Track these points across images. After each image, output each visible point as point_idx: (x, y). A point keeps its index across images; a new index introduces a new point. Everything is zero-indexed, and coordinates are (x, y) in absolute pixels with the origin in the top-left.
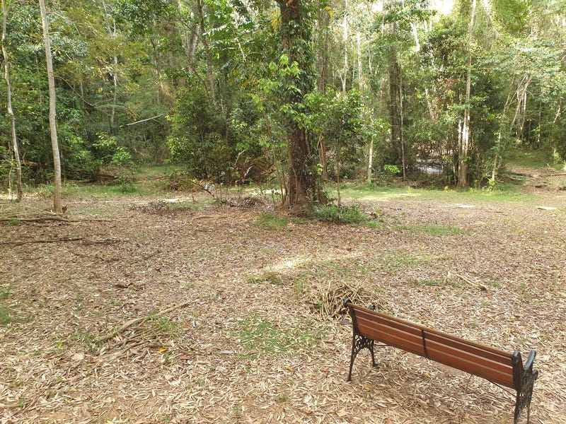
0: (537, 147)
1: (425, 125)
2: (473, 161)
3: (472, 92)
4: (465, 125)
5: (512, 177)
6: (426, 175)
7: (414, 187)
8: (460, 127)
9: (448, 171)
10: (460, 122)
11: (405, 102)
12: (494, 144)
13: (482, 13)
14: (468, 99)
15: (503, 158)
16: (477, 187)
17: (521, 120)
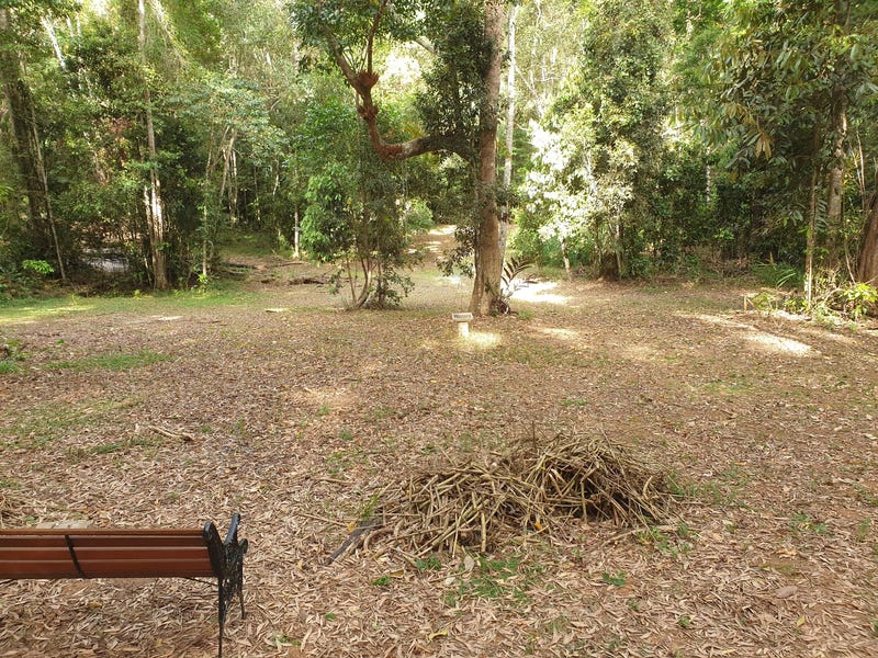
0: (258, 228)
1: (89, 194)
2: (173, 248)
3: (158, 145)
4: (154, 195)
5: (230, 270)
6: (102, 272)
7: (83, 295)
8: (147, 197)
9: (136, 265)
10: (146, 189)
11: (47, 152)
12: (200, 223)
13: (154, 25)
14: (153, 154)
15: (215, 243)
16: (184, 287)
17: (233, 190)
